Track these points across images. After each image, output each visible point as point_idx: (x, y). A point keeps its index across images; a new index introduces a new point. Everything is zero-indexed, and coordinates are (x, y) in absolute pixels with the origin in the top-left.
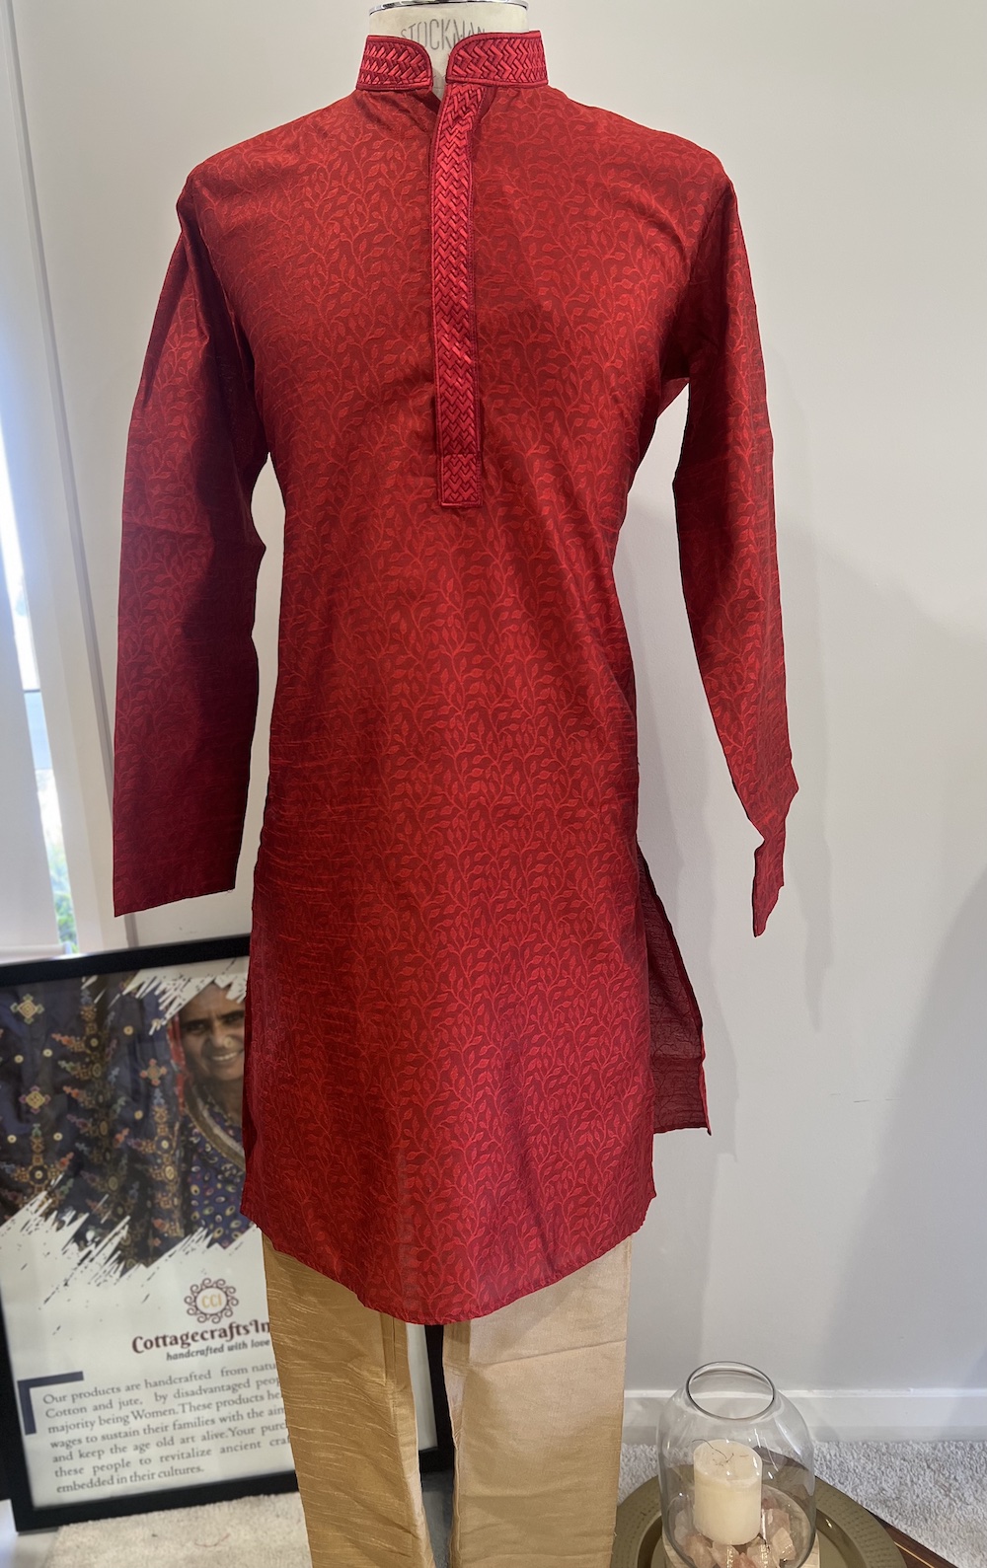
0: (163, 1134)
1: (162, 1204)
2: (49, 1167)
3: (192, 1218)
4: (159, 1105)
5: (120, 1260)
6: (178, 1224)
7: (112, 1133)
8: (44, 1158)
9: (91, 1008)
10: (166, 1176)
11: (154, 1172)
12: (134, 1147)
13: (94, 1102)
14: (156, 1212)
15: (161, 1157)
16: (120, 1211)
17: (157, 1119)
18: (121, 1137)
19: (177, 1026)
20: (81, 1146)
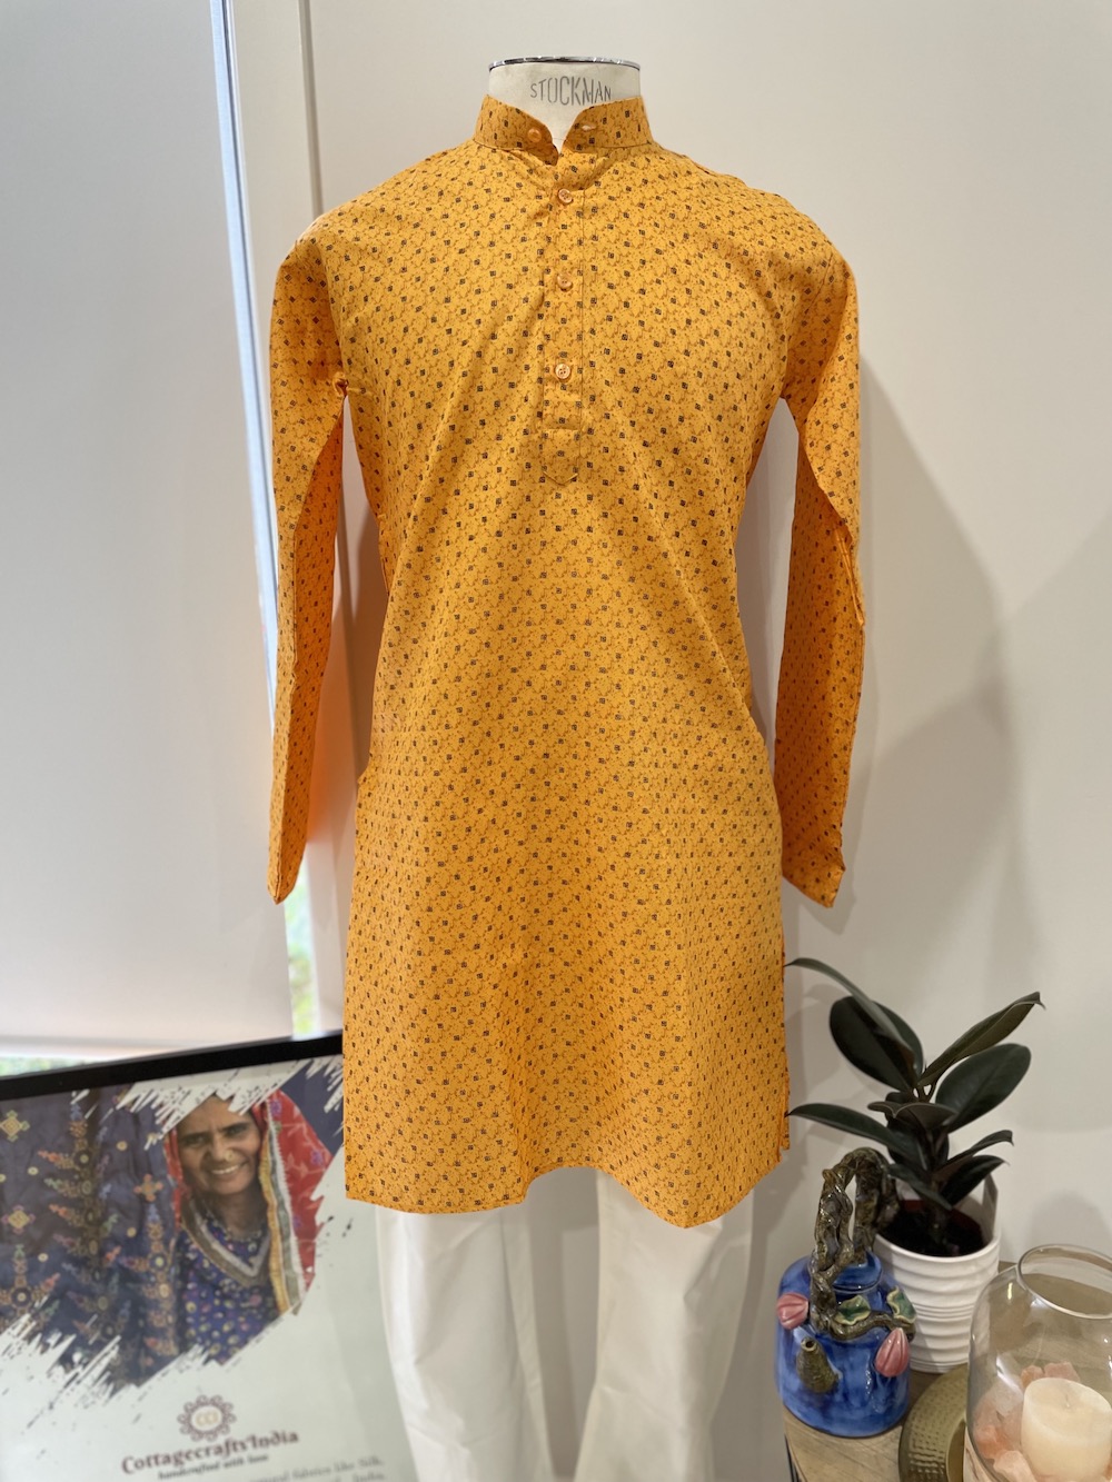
0: (158, 1251)
1: (156, 1323)
2: (33, 1289)
3: (187, 1336)
4: (154, 1222)
5: (109, 1381)
6: (172, 1342)
7: (102, 1253)
8: (28, 1279)
9: (81, 1124)
10: (160, 1295)
11: (146, 1291)
12: (126, 1265)
13: (83, 1220)
14: (149, 1331)
15: (155, 1275)
16: (110, 1331)
17: (151, 1236)
18: (113, 1254)
19: (175, 1141)
20: (68, 1267)
